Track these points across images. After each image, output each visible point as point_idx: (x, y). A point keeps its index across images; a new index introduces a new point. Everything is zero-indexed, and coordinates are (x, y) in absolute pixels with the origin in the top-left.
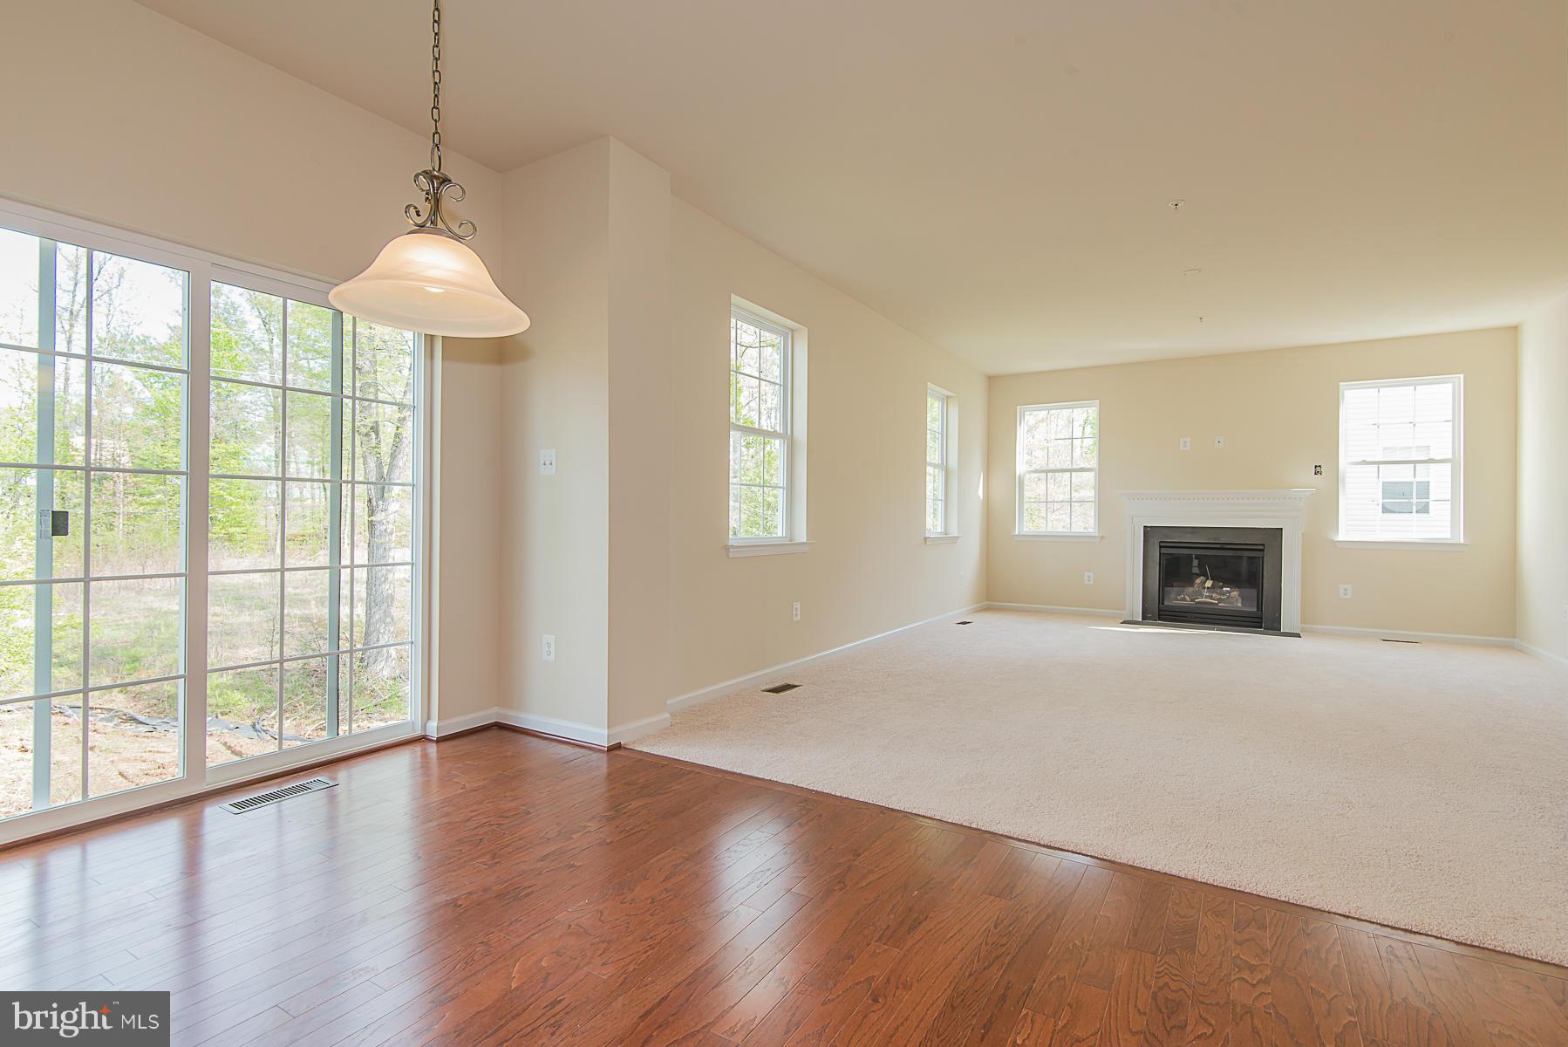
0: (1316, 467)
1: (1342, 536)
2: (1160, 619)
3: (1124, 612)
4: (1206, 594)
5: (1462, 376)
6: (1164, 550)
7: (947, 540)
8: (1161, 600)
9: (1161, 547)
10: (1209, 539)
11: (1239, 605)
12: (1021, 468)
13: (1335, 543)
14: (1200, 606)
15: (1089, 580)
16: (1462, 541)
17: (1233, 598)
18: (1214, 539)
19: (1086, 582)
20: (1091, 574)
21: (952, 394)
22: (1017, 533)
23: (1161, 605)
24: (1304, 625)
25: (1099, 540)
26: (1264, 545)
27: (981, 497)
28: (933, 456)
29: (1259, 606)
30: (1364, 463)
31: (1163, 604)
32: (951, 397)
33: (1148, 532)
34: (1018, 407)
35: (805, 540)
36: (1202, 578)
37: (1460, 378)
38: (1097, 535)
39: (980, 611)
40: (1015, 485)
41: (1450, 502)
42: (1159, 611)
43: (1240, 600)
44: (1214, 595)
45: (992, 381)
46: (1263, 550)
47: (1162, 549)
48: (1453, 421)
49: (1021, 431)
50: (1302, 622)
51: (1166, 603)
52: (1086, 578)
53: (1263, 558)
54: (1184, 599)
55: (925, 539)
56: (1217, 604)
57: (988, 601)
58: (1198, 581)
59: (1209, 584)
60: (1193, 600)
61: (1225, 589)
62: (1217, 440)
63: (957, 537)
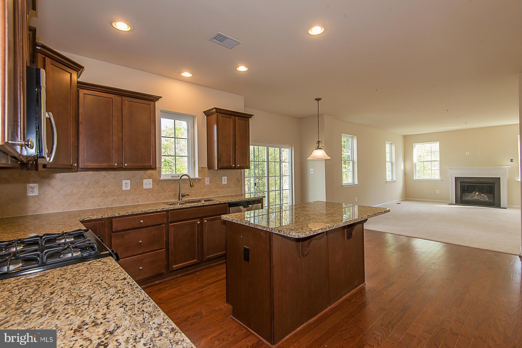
0: (511, 160)
2: (461, 203)
3: (449, 201)
4: (476, 196)
7: (393, 182)
8: (461, 198)
9: (461, 183)
10: (476, 180)
11: (487, 199)
12: (415, 160)
13: (518, 182)
14: (474, 200)
17: (484, 197)
18: (478, 181)
20: (439, 191)
22: (414, 179)
24: (508, 205)
25: (440, 181)
26: (494, 182)
27: (403, 169)
28: (388, 159)
29: (493, 200)
31: (462, 199)
32: (393, 143)
33: (456, 178)
34: (414, 144)
35: (357, 184)
36: (475, 192)
38: (440, 179)
39: (403, 200)
40: (413, 166)
42: (460, 201)
44: (479, 197)
45: (405, 137)
49: (415, 150)
51: (463, 199)
52: (437, 192)
53: (494, 186)
54: (469, 198)
55: (386, 181)
56: (479, 199)
57: (406, 198)
58: (474, 193)
59: (477, 193)
60: (472, 198)
61: (482, 195)
62: (478, 152)
63: (396, 181)
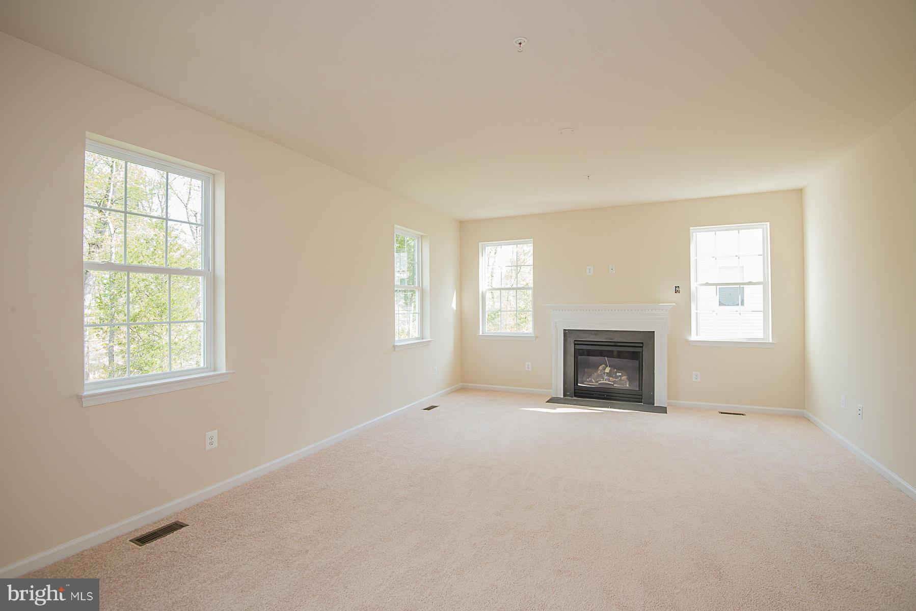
0: (676, 287)
1: (693, 337)
2: (575, 396)
3: (551, 391)
4: (606, 377)
5: (768, 223)
6: (577, 347)
7: (421, 345)
8: (576, 382)
9: (575, 344)
10: (607, 339)
11: (627, 385)
12: (483, 286)
13: (689, 342)
14: (603, 387)
15: (528, 368)
16: (771, 341)
17: (622, 381)
18: (611, 339)
19: (527, 369)
20: (530, 364)
21: (424, 234)
22: (481, 334)
23: (576, 386)
24: (669, 401)
25: (535, 339)
26: (642, 343)
27: (455, 308)
29: (641, 386)
30: (707, 284)
31: (577, 384)
32: (424, 236)
33: (567, 333)
34: (480, 244)
35: (226, 371)
36: (604, 365)
37: (767, 225)
38: (533, 335)
39: (454, 392)
40: (479, 299)
41: (762, 313)
42: (574, 389)
43: (628, 383)
44: (611, 379)
45: (462, 225)
46: (642, 347)
47: (576, 346)
48: (763, 255)
49: (483, 261)
50: (668, 399)
51: (579, 383)
52: (526, 366)
53: (642, 352)
54: (591, 381)
55: (394, 347)
56: (613, 385)
57: (462, 382)
58: (601, 368)
59: (608, 370)
60: (597, 382)
61: (618, 374)
62: (611, 268)
63: (430, 341)
